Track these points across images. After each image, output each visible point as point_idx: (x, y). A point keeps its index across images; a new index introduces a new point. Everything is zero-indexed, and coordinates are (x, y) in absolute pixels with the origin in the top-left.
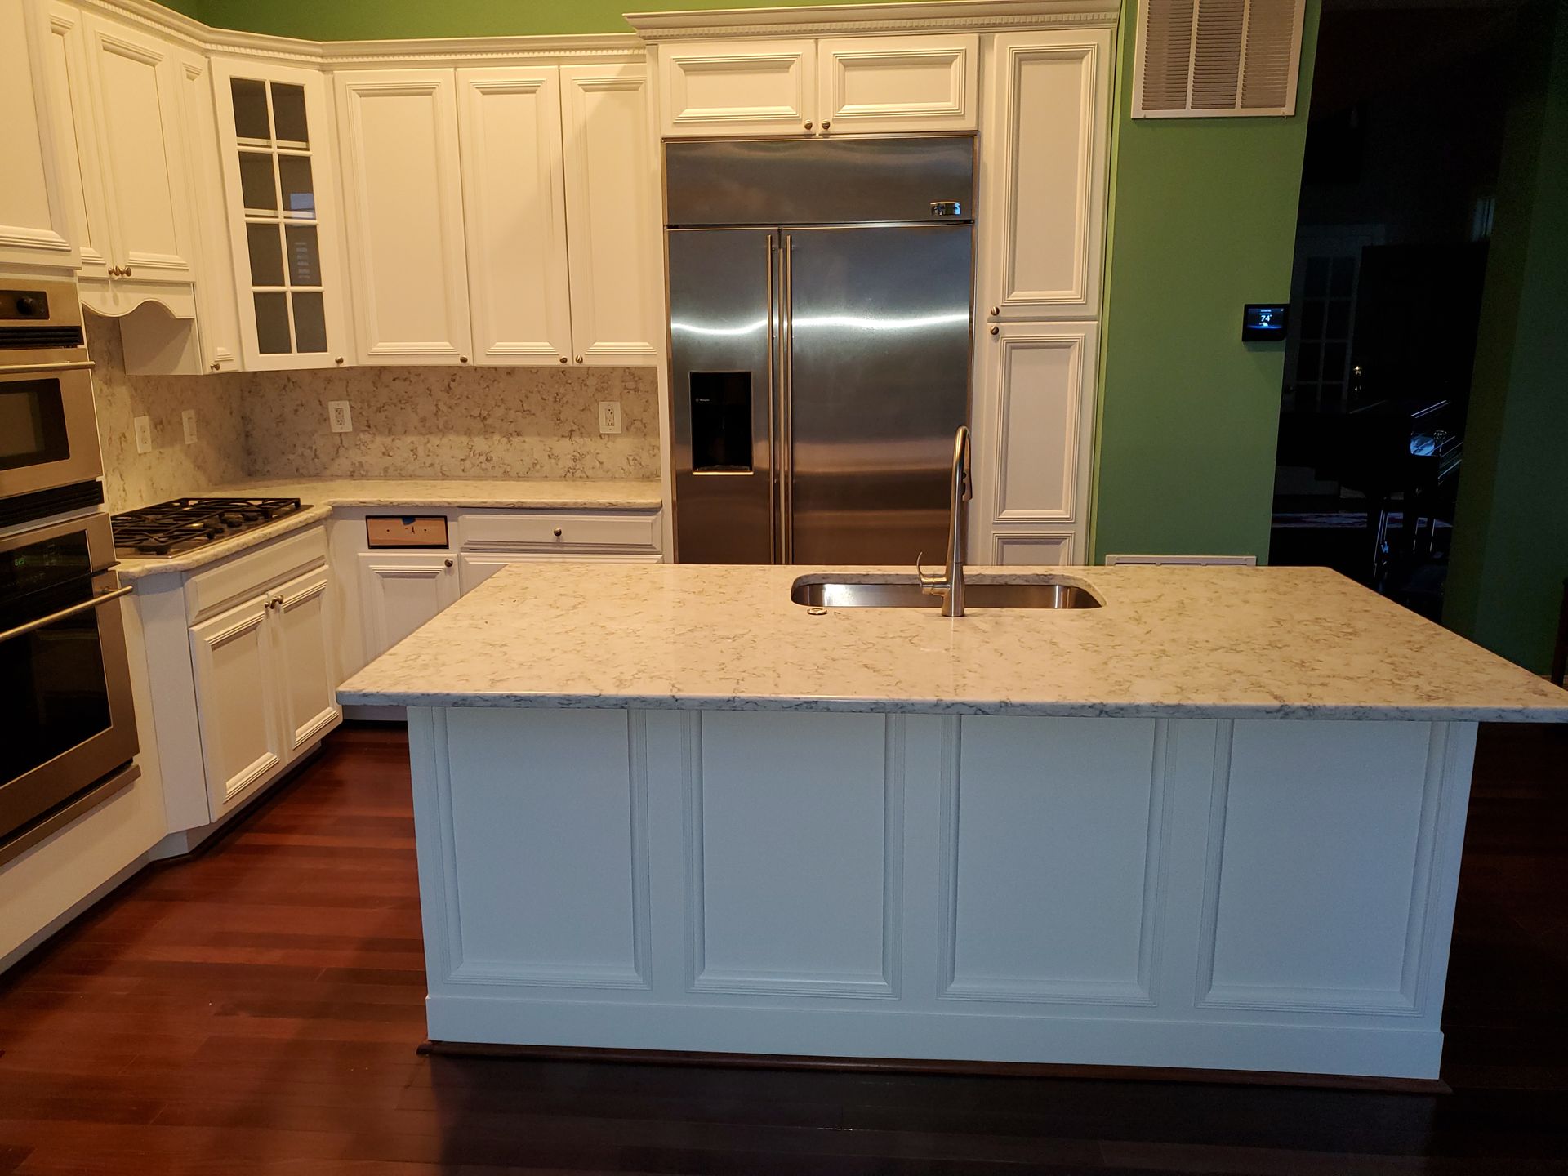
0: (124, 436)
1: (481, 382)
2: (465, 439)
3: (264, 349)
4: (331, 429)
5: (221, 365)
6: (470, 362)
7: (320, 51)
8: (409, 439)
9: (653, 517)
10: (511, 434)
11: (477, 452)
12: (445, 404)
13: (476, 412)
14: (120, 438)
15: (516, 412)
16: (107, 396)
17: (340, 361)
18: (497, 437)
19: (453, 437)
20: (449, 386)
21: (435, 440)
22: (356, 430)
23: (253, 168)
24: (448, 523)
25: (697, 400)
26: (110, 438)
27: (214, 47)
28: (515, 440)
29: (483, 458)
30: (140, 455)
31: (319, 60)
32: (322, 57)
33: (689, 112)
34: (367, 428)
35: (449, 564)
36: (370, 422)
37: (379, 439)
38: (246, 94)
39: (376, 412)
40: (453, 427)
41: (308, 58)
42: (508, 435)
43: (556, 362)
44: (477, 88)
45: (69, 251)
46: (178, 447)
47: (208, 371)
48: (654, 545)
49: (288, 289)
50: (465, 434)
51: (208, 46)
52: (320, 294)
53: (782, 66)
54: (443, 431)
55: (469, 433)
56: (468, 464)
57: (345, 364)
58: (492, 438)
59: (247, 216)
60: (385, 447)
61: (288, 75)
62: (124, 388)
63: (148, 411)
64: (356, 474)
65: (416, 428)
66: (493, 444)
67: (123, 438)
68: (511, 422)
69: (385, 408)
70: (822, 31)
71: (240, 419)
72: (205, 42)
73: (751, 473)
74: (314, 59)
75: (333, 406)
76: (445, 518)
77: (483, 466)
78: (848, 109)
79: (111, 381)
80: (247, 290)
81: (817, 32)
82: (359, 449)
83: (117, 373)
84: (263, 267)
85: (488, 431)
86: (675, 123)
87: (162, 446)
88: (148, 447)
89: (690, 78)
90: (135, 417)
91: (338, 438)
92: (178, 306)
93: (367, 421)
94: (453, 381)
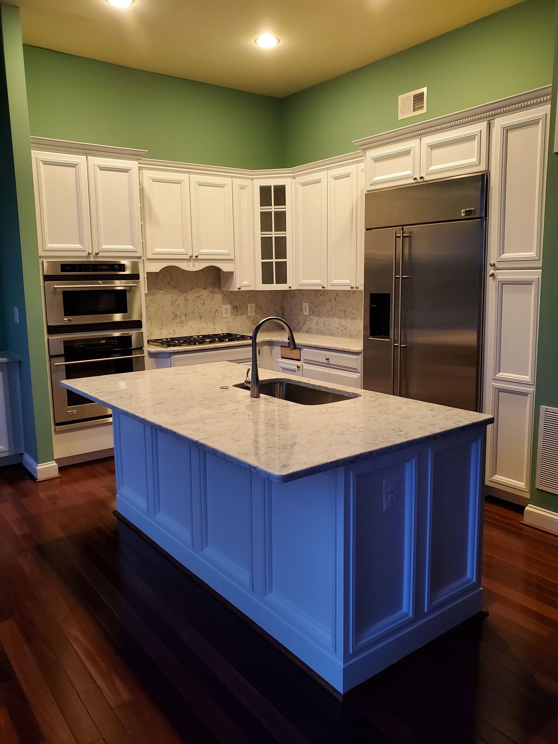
0: (217, 311)
1: (345, 296)
2: (339, 320)
3: (264, 283)
4: (303, 314)
5: (241, 288)
6: (326, 289)
7: (291, 171)
8: (323, 319)
9: (358, 356)
10: (353, 318)
11: (342, 325)
12: (334, 305)
13: (343, 309)
14: (215, 311)
15: (355, 309)
16: (211, 297)
17: (290, 287)
18: (348, 319)
19: (336, 319)
20: (336, 298)
21: (331, 320)
22: (310, 314)
23: (265, 217)
24: (301, 351)
25: (372, 305)
26: (210, 311)
27: (254, 177)
28: (354, 321)
29: (344, 328)
30: (224, 318)
31: (292, 175)
32: (293, 173)
33: (376, 179)
34: (312, 314)
35: (298, 367)
36: (314, 311)
37: (315, 318)
38: (265, 191)
39: (315, 308)
40: (336, 315)
41: (287, 175)
42: (352, 319)
43: (349, 288)
44: (332, 178)
45: (137, 251)
46: (244, 316)
47: (237, 290)
48: (357, 369)
49: (274, 260)
50: (339, 318)
51: (253, 177)
52: (286, 262)
53: (407, 153)
54: (333, 316)
55: (340, 317)
56: (339, 330)
57: (292, 289)
58: (347, 320)
59: (261, 234)
60: (317, 321)
61: (279, 182)
62: (219, 295)
63: (231, 303)
64: (309, 331)
65: (325, 314)
66: (347, 322)
67: (216, 311)
68: (353, 313)
69: (318, 306)
70: (422, 134)
71: (280, 308)
72: (252, 175)
73: (389, 340)
74: (289, 175)
75: (304, 304)
76: (300, 349)
77: (344, 331)
78: (432, 168)
79: (213, 292)
80: (259, 261)
81: (420, 134)
82: (310, 321)
83: (217, 290)
84: (266, 252)
85: (346, 317)
86: (370, 184)
87: (236, 316)
88: (229, 315)
89: (378, 164)
90: (223, 304)
91: (305, 317)
92: (225, 267)
93: (313, 311)
94: (337, 296)
